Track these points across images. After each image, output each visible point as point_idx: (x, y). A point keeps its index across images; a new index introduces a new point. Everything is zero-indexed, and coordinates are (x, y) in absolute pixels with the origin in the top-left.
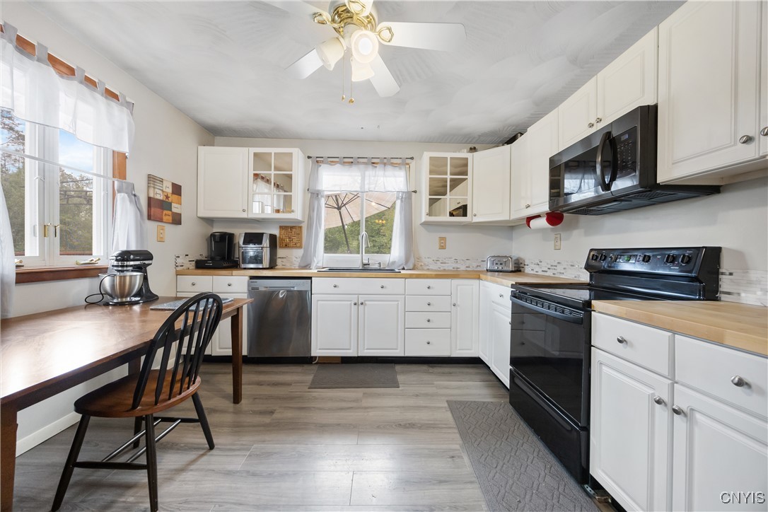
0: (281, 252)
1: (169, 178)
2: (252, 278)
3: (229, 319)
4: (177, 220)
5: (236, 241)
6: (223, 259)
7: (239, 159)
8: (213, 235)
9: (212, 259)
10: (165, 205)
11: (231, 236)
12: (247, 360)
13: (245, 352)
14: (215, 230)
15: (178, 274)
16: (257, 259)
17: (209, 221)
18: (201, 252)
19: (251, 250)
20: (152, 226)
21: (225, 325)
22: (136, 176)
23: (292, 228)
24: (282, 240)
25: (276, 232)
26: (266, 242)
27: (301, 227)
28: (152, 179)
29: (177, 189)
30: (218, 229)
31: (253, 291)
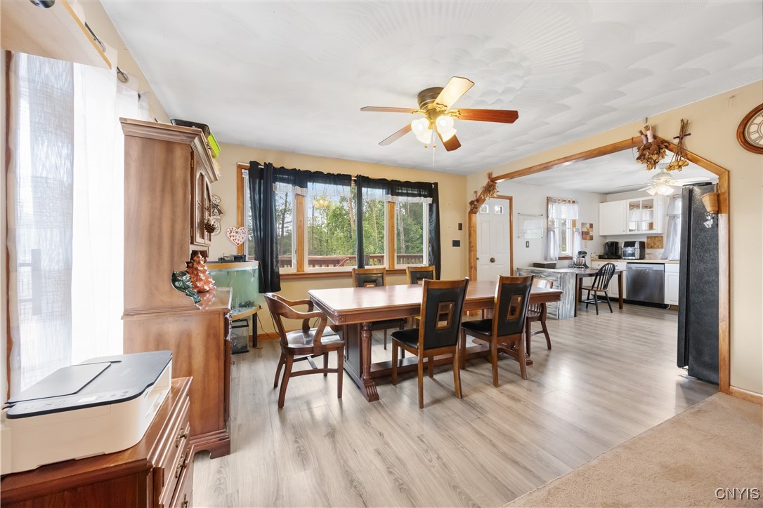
0: (647, 251)
1: (588, 222)
2: (628, 263)
3: (617, 276)
4: (591, 238)
5: (619, 245)
6: (613, 254)
7: (622, 205)
8: (607, 243)
9: (607, 254)
10: (587, 233)
11: (617, 243)
12: (626, 301)
13: (624, 296)
14: (607, 241)
15: (592, 261)
16: (633, 255)
17: (605, 237)
18: (601, 251)
19: (629, 250)
20: (584, 241)
21: (615, 277)
22: (579, 226)
23: (655, 237)
24: (648, 244)
25: (645, 240)
26: (637, 246)
27: (662, 237)
28: (583, 224)
29: (591, 226)
30: (609, 240)
31: (629, 269)
